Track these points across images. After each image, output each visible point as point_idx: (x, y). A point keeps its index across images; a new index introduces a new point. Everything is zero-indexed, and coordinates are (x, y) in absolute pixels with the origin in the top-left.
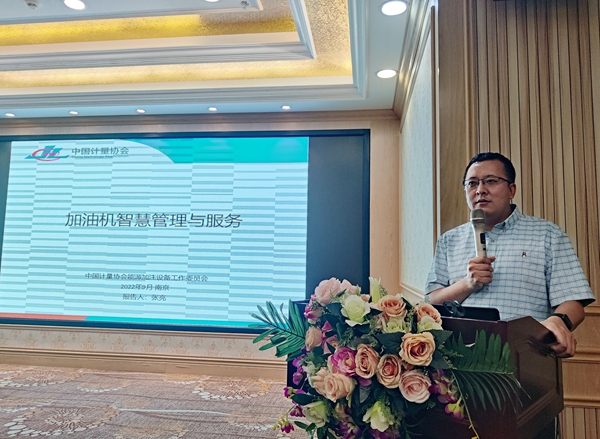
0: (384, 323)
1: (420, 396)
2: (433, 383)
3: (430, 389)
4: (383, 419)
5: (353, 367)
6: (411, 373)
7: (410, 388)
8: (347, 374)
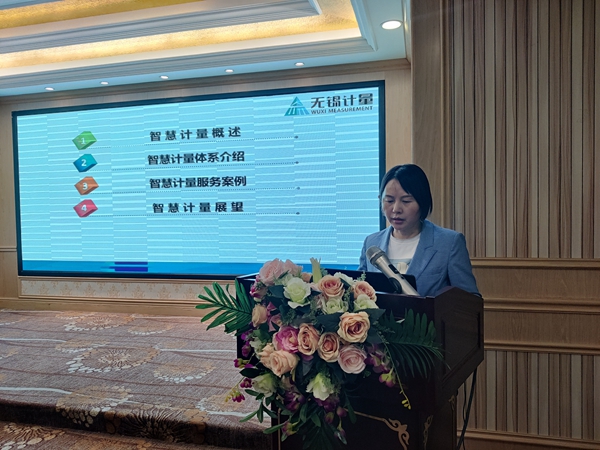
0: (323, 303)
1: (356, 367)
2: (369, 356)
3: (365, 361)
4: (324, 390)
5: (296, 345)
6: (349, 349)
7: (348, 361)
8: (291, 351)
